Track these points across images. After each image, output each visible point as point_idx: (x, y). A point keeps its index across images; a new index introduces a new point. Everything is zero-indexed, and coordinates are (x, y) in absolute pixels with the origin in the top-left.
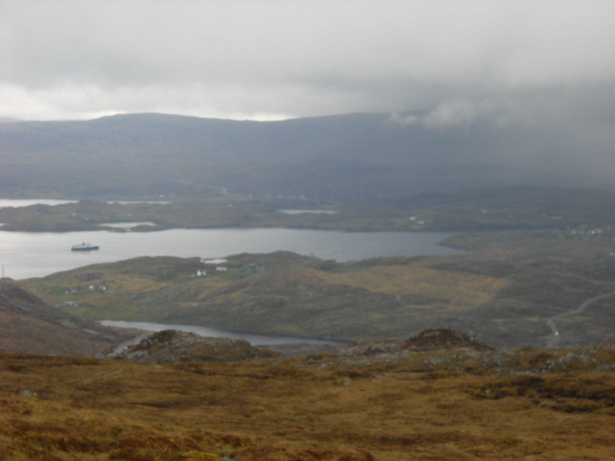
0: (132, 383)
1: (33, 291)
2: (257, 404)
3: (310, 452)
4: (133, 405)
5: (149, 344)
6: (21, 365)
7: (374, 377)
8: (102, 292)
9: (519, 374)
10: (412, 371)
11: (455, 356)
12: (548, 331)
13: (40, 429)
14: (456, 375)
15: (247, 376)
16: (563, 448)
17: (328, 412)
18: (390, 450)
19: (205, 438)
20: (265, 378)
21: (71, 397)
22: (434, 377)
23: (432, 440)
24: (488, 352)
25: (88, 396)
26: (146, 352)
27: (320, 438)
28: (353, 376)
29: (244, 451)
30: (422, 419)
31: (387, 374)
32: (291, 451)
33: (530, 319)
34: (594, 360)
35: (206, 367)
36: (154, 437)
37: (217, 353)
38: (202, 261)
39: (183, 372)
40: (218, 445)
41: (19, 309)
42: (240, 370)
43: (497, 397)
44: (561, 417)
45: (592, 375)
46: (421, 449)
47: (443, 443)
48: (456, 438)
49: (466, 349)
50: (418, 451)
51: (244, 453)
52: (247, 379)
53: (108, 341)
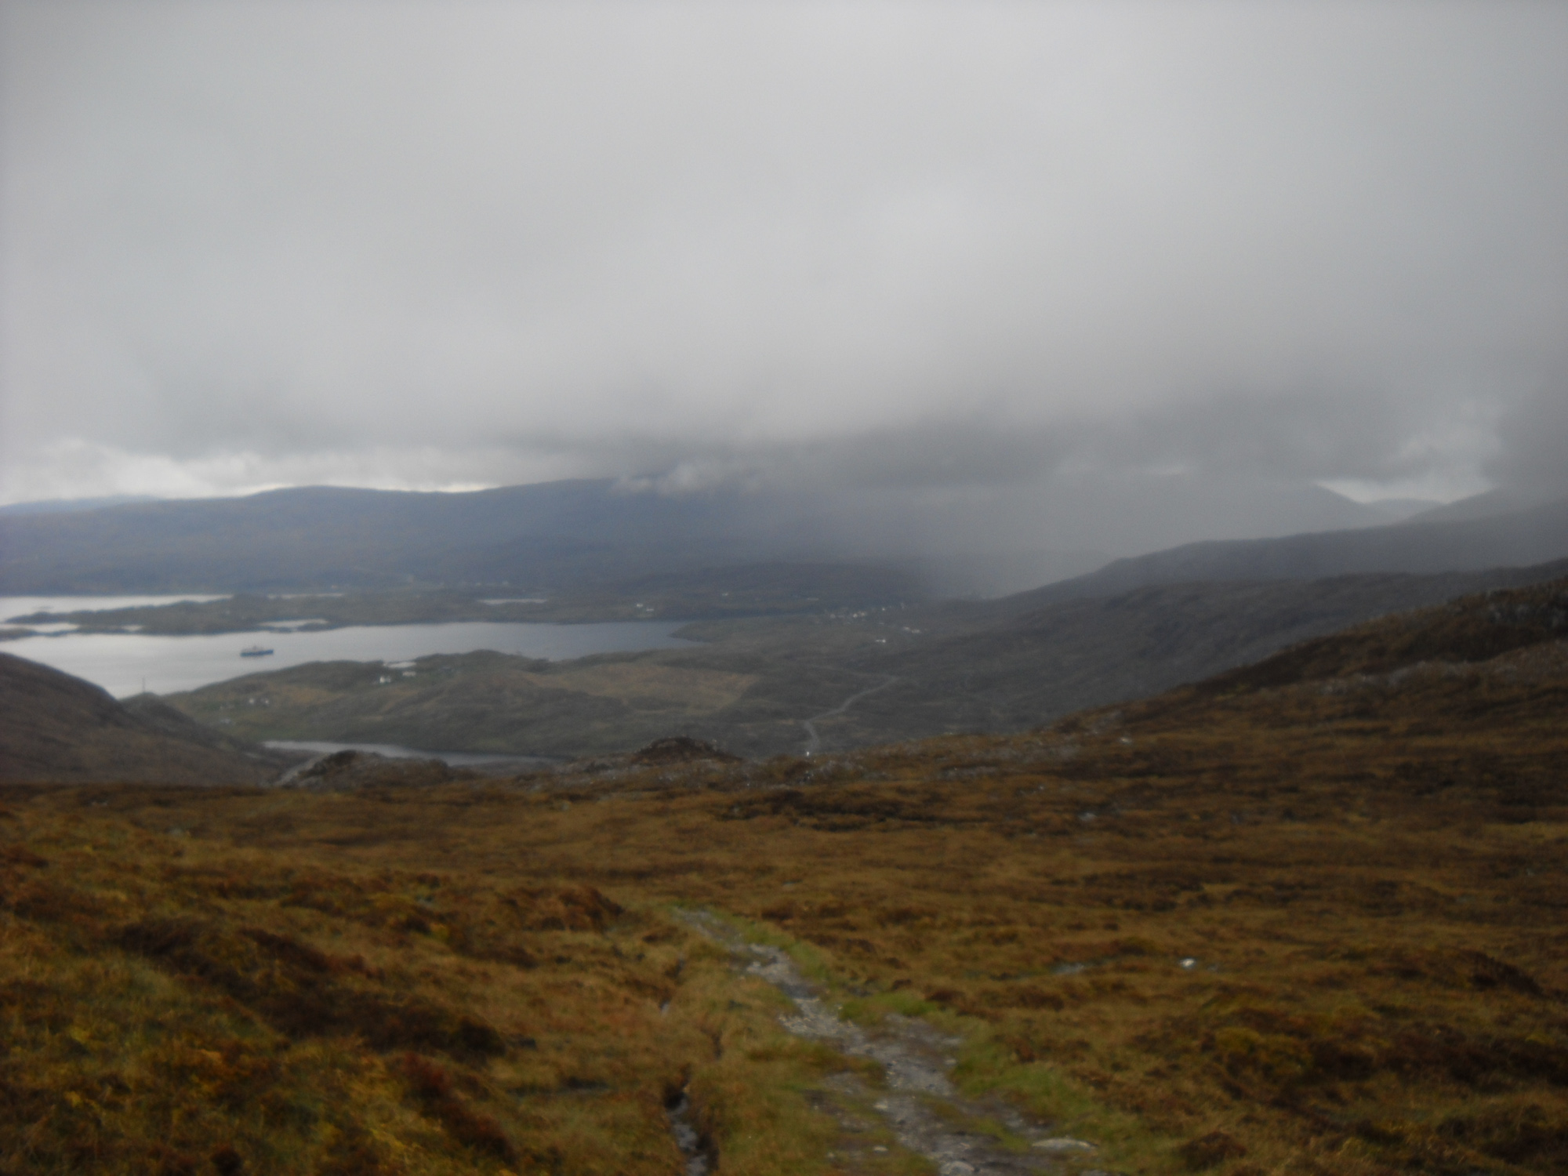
1: (181, 707)
2: (458, 836)
3: (522, 891)
4: (307, 843)
5: (325, 768)
7: (598, 799)
8: (264, 706)
9: (772, 788)
10: (645, 790)
11: (695, 770)
12: (805, 736)
13: (194, 873)
14: (697, 793)
15: (445, 802)
16: (827, 874)
17: (545, 843)
18: (620, 885)
19: (396, 878)
20: (467, 804)
22: (672, 796)
23: (672, 871)
24: (735, 763)
26: (321, 778)
27: (536, 874)
28: (574, 798)
29: (443, 893)
30: (658, 847)
31: (614, 795)
32: (500, 889)
33: (784, 722)
34: (861, 767)
35: (395, 793)
36: (333, 878)
37: (408, 777)
38: (385, 665)
39: (366, 801)
40: (412, 886)
41: (163, 729)
42: (437, 797)
43: (747, 817)
44: (823, 838)
45: (859, 786)
46: (658, 882)
47: (685, 874)
48: (699, 867)
49: (709, 761)
50: (655, 885)
51: (443, 895)
52: (445, 806)
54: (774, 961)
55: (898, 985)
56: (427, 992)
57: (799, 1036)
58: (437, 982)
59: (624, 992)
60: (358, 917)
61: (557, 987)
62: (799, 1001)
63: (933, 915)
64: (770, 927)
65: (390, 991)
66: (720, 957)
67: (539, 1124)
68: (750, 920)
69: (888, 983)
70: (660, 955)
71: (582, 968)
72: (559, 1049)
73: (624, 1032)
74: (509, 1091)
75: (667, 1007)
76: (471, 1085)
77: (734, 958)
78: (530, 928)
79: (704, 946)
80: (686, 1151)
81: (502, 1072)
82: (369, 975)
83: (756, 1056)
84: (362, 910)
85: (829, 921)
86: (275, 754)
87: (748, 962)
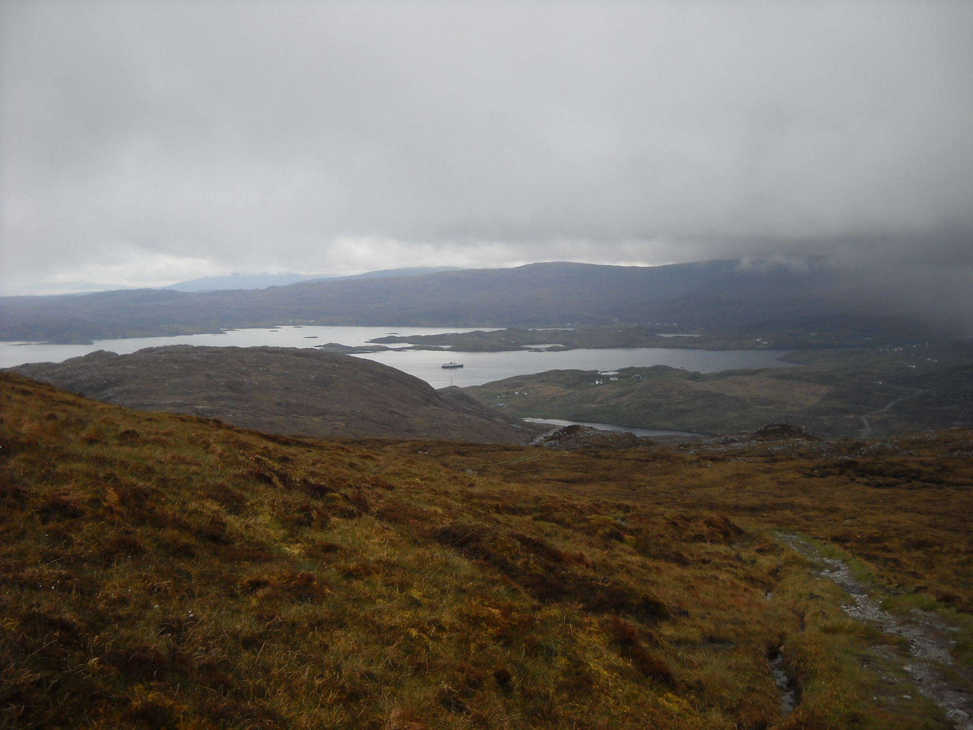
0: (547, 464)
1: (473, 395)
2: (641, 480)
3: (682, 516)
4: (548, 481)
5: (560, 435)
6: (465, 450)
7: (729, 461)
8: (524, 396)
9: (839, 458)
10: (759, 456)
11: (791, 445)
12: (862, 426)
14: (792, 459)
15: (633, 459)
16: (873, 515)
17: (695, 487)
18: (741, 515)
19: (603, 506)
20: (648, 461)
21: (502, 474)
22: (776, 461)
23: (774, 508)
24: (816, 441)
25: (515, 474)
26: (557, 441)
28: (714, 460)
29: (632, 516)
30: (766, 493)
31: (739, 458)
32: (667, 515)
34: (897, 447)
35: (603, 453)
36: (565, 504)
37: (611, 443)
38: (599, 373)
39: (585, 456)
40: (613, 511)
41: (463, 409)
42: (628, 456)
43: (823, 476)
44: (871, 491)
46: (765, 514)
47: (782, 510)
48: (791, 506)
49: (800, 439)
50: (763, 516)
51: (632, 517)
52: (634, 462)
53: (529, 433)
54: (838, 569)
55: (918, 590)
56: (623, 577)
57: (853, 619)
58: (628, 572)
59: (743, 584)
60: (580, 529)
61: (702, 579)
62: (854, 596)
63: (941, 545)
64: (836, 547)
65: (600, 577)
66: (804, 565)
67: (691, 665)
68: (824, 542)
69: (913, 588)
70: (766, 562)
71: (718, 567)
72: (703, 618)
73: (744, 609)
74: (671, 643)
75: (770, 594)
76: (649, 637)
77: (813, 566)
78: (685, 540)
79: (794, 557)
80: (781, 688)
81: (667, 630)
82: (588, 566)
83: (827, 630)
84: (583, 525)
85: (873, 545)
86: (530, 425)
87: (822, 569)
